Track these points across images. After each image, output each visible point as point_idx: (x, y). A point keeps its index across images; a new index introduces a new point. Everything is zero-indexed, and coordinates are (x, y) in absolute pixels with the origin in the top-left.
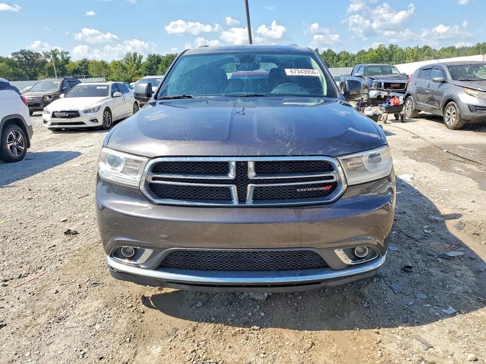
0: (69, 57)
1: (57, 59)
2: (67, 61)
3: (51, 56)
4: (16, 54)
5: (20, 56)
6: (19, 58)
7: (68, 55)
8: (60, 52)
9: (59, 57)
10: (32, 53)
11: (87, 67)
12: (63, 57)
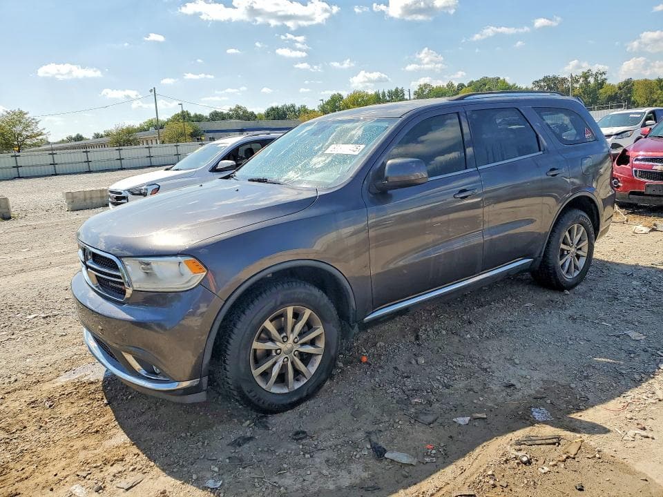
0: (606, 79)
1: (587, 83)
2: (601, 85)
3: (581, 81)
4: (537, 82)
5: (542, 84)
6: (541, 87)
7: (604, 77)
8: (594, 73)
9: (591, 80)
10: (557, 79)
11: (630, 91)
12: (597, 80)
